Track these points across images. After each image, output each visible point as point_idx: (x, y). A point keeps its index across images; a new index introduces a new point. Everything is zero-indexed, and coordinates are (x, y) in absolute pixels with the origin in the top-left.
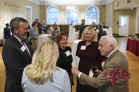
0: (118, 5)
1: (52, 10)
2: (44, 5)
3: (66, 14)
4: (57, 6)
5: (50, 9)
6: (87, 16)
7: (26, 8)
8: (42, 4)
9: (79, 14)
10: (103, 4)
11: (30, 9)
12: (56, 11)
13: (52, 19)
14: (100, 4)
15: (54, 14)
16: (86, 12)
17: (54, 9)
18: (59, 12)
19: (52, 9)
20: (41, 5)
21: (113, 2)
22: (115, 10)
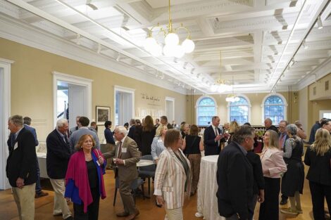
0: (315, 93)
1: (205, 103)
2: (191, 96)
3: (229, 109)
4: (213, 95)
5: (202, 100)
6: (265, 112)
7: (167, 101)
8: (189, 94)
9: (250, 109)
10: (294, 90)
11: (171, 102)
12: (212, 103)
13: (205, 117)
14: (288, 90)
15: (208, 109)
16: (263, 105)
17: (209, 101)
18: (217, 107)
19: (205, 101)
20: (187, 96)
21: (309, 86)
22: (312, 101)
